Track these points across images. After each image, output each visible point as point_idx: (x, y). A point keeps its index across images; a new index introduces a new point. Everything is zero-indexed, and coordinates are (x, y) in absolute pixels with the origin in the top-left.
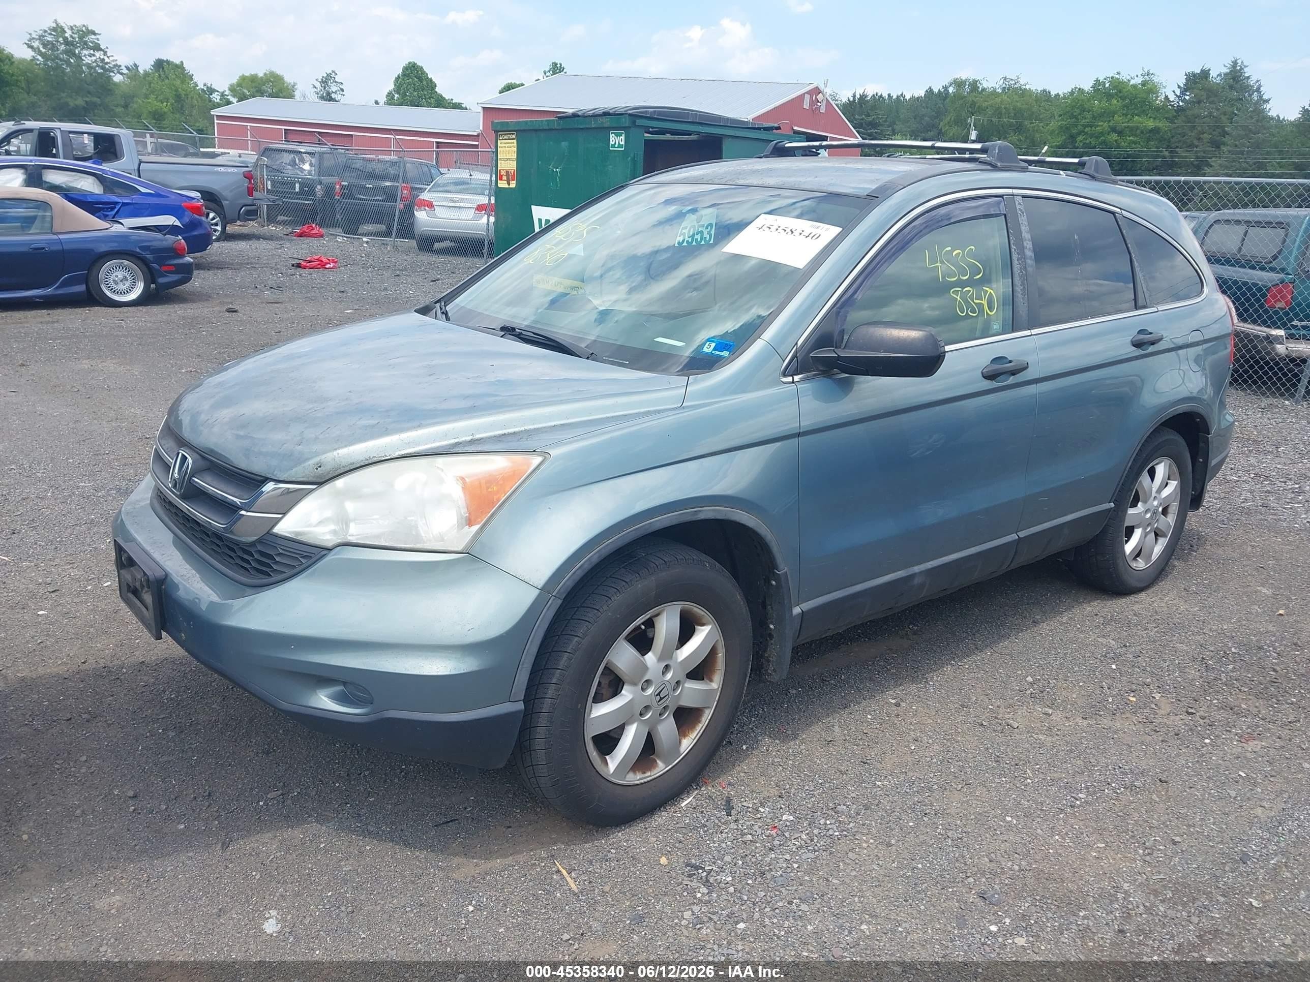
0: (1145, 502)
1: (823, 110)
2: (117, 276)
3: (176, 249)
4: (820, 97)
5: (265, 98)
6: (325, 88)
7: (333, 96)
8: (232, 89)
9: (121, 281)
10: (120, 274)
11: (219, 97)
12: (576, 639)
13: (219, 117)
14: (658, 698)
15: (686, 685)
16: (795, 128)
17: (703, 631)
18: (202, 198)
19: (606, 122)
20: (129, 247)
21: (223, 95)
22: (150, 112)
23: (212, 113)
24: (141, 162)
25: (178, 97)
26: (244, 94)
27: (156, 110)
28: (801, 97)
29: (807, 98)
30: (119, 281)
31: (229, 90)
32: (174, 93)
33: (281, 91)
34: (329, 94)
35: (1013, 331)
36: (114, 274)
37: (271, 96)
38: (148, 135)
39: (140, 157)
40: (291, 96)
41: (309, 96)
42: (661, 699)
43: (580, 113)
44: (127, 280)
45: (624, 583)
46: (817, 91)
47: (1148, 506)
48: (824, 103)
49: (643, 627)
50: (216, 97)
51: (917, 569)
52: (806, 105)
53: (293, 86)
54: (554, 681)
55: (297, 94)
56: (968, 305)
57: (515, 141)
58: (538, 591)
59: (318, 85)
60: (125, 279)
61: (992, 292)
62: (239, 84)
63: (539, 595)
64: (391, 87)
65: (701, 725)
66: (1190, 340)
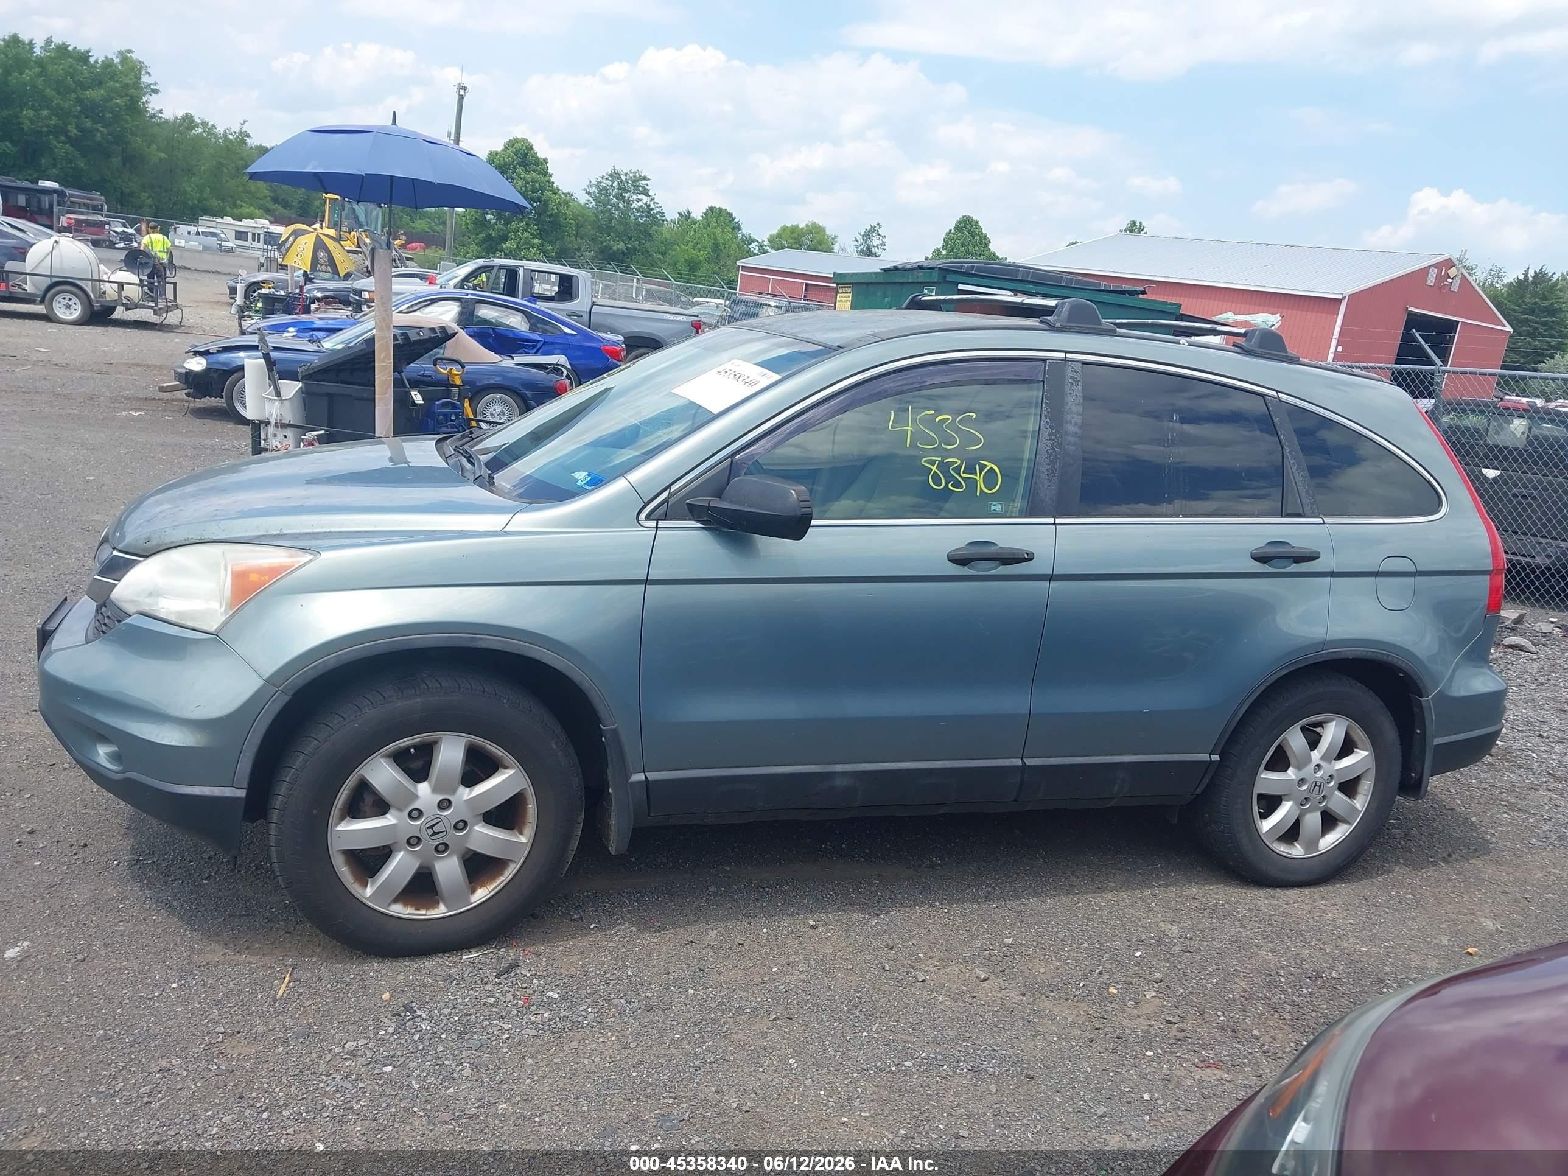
0: (1299, 768)
1: (1455, 288)
2: (494, 410)
3: (556, 389)
4: (1453, 272)
5: (803, 250)
6: (866, 242)
7: (874, 250)
8: (771, 240)
9: (498, 415)
10: (498, 409)
11: (757, 248)
12: (315, 742)
13: (744, 268)
14: (430, 831)
15: (476, 828)
16: (1410, 309)
17: (505, 774)
18: (624, 343)
19: (921, 277)
20: (508, 383)
21: (761, 245)
22: (686, 260)
23: (738, 264)
24: (593, 304)
25: (716, 247)
26: (782, 244)
27: (692, 258)
28: (1425, 271)
29: (1433, 273)
30: (496, 415)
31: (769, 240)
32: (713, 241)
33: (820, 243)
34: (869, 248)
35: (1031, 515)
36: (494, 407)
37: (809, 248)
38: (635, 280)
39: (594, 299)
40: (830, 250)
41: (848, 250)
42: (435, 834)
43: (900, 267)
44: (504, 415)
45: (381, 698)
46: (1449, 263)
47: (1303, 774)
48: (1458, 280)
49: (412, 750)
50: (754, 247)
51: (839, 768)
52: (1431, 281)
53: (833, 239)
54: (287, 779)
55: (836, 248)
56: (949, 477)
57: (850, 295)
58: (262, 682)
59: (860, 238)
60: (502, 413)
61: (995, 468)
62: (779, 235)
63: (263, 686)
64: (940, 244)
65: (502, 878)
66: (1384, 567)
